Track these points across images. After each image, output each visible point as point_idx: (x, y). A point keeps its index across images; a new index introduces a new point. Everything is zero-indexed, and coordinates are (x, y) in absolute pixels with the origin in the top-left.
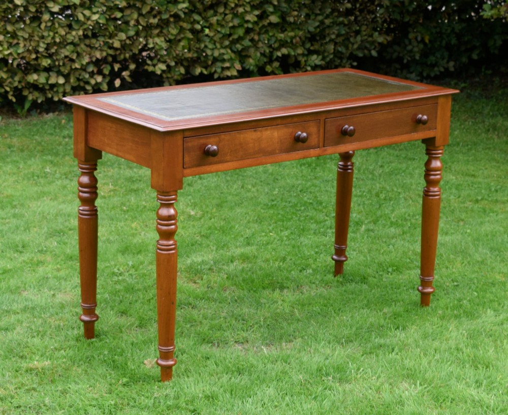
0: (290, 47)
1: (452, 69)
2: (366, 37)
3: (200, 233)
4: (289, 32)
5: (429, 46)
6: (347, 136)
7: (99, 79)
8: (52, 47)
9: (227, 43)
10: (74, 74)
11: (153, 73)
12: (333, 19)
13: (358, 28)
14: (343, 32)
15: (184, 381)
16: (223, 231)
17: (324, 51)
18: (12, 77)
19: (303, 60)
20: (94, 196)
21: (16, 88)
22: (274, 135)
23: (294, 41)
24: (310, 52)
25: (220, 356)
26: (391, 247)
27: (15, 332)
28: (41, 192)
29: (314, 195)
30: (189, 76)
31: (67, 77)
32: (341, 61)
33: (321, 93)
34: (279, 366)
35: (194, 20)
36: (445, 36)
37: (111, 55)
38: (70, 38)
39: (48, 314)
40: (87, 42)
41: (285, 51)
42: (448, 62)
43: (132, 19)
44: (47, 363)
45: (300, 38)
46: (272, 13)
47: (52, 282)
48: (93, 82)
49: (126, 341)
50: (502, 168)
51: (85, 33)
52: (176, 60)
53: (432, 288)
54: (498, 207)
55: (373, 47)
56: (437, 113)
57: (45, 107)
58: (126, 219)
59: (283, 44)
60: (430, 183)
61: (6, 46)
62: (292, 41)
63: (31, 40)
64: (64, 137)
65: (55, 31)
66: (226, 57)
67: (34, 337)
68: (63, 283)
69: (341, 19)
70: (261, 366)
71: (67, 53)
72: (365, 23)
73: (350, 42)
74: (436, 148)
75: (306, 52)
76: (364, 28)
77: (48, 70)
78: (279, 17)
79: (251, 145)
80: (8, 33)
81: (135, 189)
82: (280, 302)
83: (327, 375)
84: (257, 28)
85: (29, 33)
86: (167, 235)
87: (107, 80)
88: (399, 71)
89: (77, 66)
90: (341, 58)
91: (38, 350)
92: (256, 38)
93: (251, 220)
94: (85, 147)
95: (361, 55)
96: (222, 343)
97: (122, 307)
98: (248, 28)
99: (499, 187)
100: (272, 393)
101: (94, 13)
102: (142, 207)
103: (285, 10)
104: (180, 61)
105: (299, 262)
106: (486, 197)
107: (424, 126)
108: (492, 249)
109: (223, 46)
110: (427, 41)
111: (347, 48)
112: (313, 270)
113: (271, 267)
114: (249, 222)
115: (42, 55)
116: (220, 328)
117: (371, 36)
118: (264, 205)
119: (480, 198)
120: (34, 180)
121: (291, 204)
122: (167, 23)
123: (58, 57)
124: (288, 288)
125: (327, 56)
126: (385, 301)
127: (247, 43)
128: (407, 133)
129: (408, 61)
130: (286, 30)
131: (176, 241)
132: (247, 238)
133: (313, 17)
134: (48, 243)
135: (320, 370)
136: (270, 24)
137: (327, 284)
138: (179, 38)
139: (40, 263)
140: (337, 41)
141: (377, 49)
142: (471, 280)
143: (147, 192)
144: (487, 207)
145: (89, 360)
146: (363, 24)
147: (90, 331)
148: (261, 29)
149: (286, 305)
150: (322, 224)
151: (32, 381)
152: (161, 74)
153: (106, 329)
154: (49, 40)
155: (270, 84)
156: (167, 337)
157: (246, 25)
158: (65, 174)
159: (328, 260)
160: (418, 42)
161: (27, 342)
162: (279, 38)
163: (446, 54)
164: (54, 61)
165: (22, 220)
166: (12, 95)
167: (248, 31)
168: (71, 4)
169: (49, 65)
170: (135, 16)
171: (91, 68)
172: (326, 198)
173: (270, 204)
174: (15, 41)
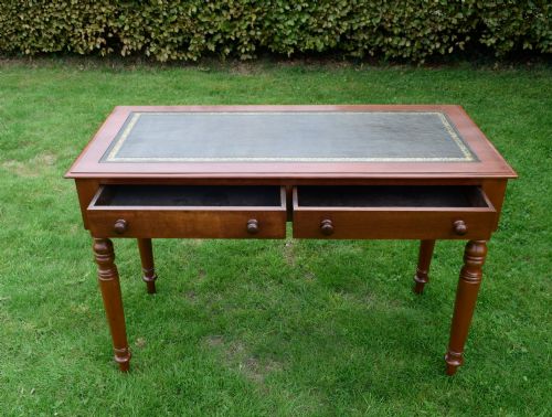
7: (438, 45)
8: (403, 20)
10: (418, 40)
21: (377, 46)
31: (413, 42)
37: (450, 29)
38: (418, 14)
48: (433, 47)
52: (506, 36)
61: (368, 17)
71: (414, 25)
80: (370, 8)
89: (421, 35)
115: (395, 25)
123: (407, 28)
138: (511, 19)
154: (400, 15)
164: (404, 30)
169: (400, 32)
171: (432, 37)
174: (376, 14)
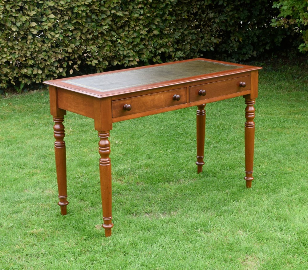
0: (166, 48)
1: (255, 56)
2: (207, 40)
3: (122, 153)
4: (165, 39)
5: (242, 44)
6: (202, 96)
7: (61, 70)
8: (34, 54)
9: (131, 47)
10: (47, 68)
11: (91, 65)
12: (189, 31)
13: (202, 35)
14: (195, 38)
15: (119, 236)
16: (134, 151)
17: (185, 49)
18: (13, 71)
19: (173, 54)
20: (63, 135)
21: (15, 77)
22: (162, 97)
23: (168, 44)
24: (177, 50)
25: (137, 221)
26: (228, 155)
27: (23, 213)
28: (32, 134)
29: (184, 129)
30: (110, 66)
31: (43, 70)
32: (194, 54)
33: (186, 73)
34: (170, 225)
35: (112, 35)
36: (250, 38)
37: (67, 57)
38: (44, 48)
39: (40, 202)
40: (53, 50)
41: (163, 50)
42: (253, 52)
43: (78, 36)
44: (41, 230)
45: (171, 42)
46: (155, 29)
47: (41, 184)
48: (58, 72)
49: (85, 215)
50: (286, 109)
51: (52, 45)
52: (103, 58)
53: (252, 177)
54: (285, 131)
55: (211, 45)
56: (250, 80)
57: (32, 87)
58: (81, 147)
59: (162, 46)
60: (248, 119)
61: (8, 54)
62: (166, 44)
63: (22, 50)
64: (43, 103)
65: (36, 45)
66: (130, 55)
67: (33, 215)
68: (48, 184)
69: (193, 31)
70: (160, 226)
71: (43, 57)
72: (207, 32)
73: (199, 43)
74: (251, 100)
75: (175, 50)
76: (206, 35)
77: (32, 66)
78: (159, 31)
79: (149, 103)
80: (9, 47)
81: (84, 130)
82: (169, 189)
83: (197, 228)
84: (147, 38)
85: (21, 46)
86: (105, 155)
87: (65, 71)
88: (226, 58)
89: (49, 63)
90: (194, 53)
91: (36, 222)
92: (147, 43)
93: (149, 144)
94: (57, 109)
95: (205, 50)
96: (138, 214)
97: (81, 197)
98: (142, 38)
99: (285, 120)
100: (167, 240)
101: (57, 34)
102: (89, 140)
103: (162, 27)
104: (105, 58)
105: (178, 166)
106: (278, 125)
107: (244, 88)
108: (283, 154)
109: (129, 49)
110: (241, 41)
111: (197, 46)
112: (186, 171)
113: (162, 170)
114: (148, 146)
115: (29, 58)
116: (136, 205)
117: (210, 39)
118: (157, 136)
119: (275, 126)
120: (28, 128)
121: (171, 135)
122: (97, 37)
123: (38, 59)
124: (173, 181)
125: (186, 52)
126: (226, 186)
127: (142, 46)
128: (234, 93)
129: (231, 52)
130: (163, 38)
131: (110, 159)
132: (148, 154)
133: (177, 30)
134: (37, 163)
135: (193, 226)
136: (154, 35)
137: (194, 178)
138: (104, 45)
139: (34, 174)
140: (191, 43)
141: (213, 47)
142: (273, 172)
143: (91, 131)
144: (279, 131)
145: (65, 227)
146: (205, 33)
147: (64, 211)
148: (149, 38)
149: (172, 190)
150: (189, 145)
151: (34, 240)
152: (95, 66)
153: (73, 209)
154: (32, 50)
155: (157, 68)
156: (107, 212)
157: (141, 37)
158: (45, 124)
159: (194, 165)
160: (236, 42)
161: (30, 218)
162: (159, 43)
163: (252, 47)
164: (35, 61)
165: (23, 151)
166: (13, 81)
167: (142, 40)
168: (44, 29)
169: (33, 63)
170: (79, 34)
171: (56, 64)
172: (190, 130)
173: (159, 135)
174: (13, 51)
